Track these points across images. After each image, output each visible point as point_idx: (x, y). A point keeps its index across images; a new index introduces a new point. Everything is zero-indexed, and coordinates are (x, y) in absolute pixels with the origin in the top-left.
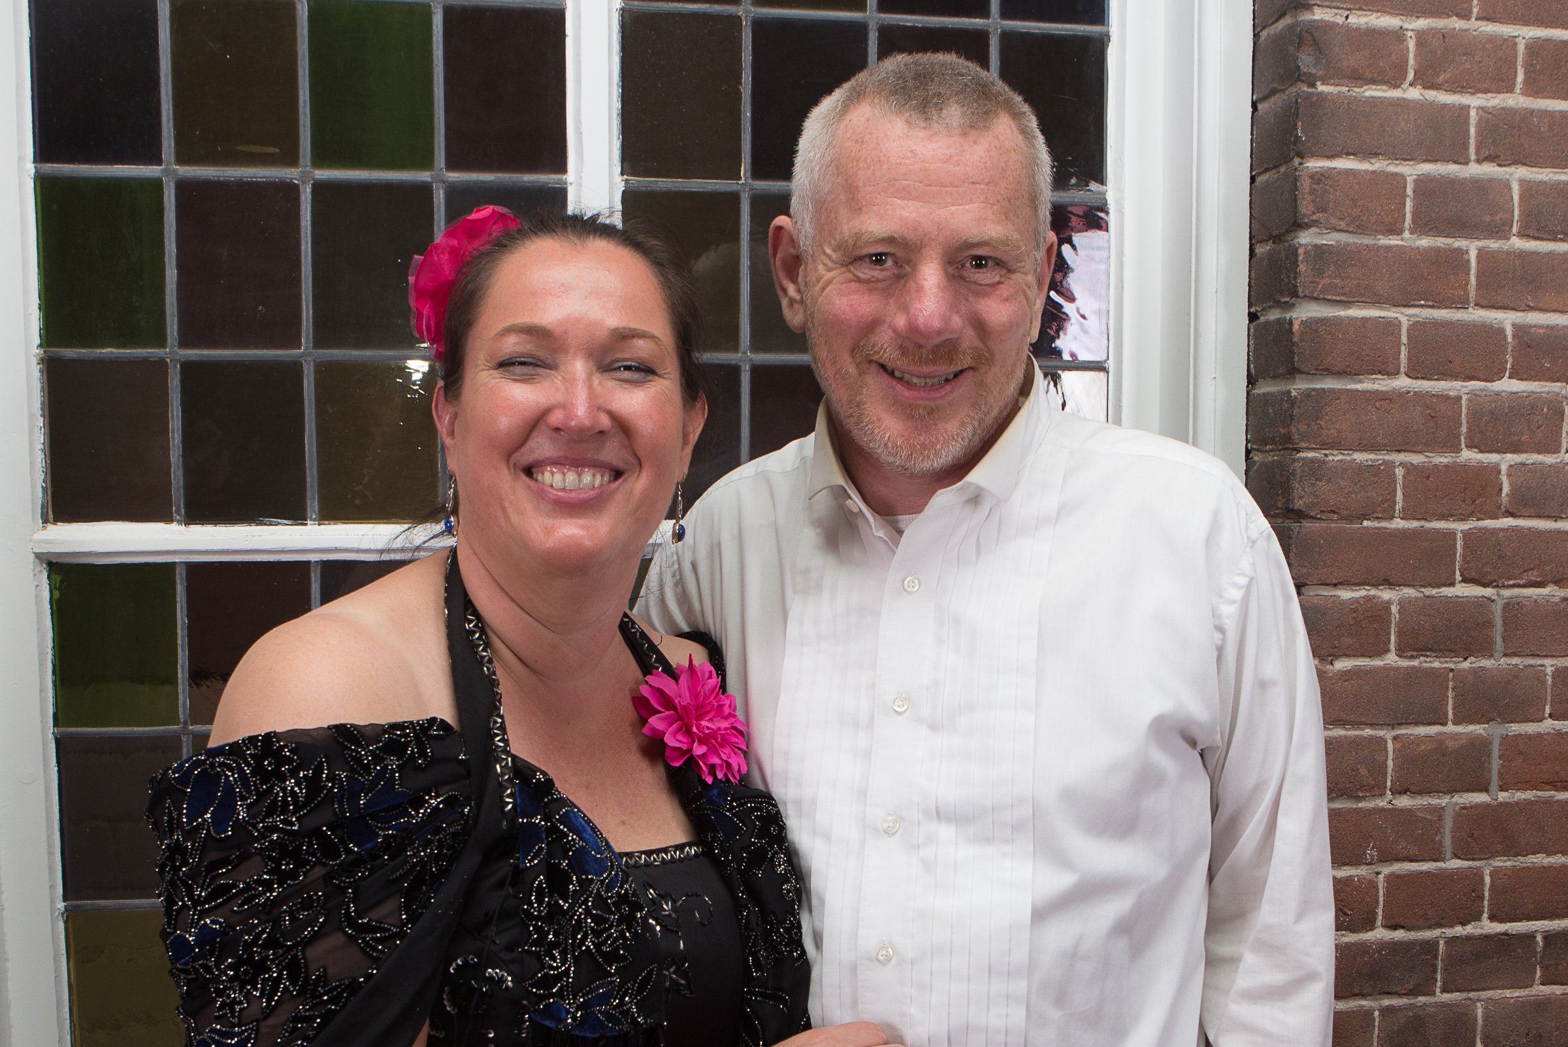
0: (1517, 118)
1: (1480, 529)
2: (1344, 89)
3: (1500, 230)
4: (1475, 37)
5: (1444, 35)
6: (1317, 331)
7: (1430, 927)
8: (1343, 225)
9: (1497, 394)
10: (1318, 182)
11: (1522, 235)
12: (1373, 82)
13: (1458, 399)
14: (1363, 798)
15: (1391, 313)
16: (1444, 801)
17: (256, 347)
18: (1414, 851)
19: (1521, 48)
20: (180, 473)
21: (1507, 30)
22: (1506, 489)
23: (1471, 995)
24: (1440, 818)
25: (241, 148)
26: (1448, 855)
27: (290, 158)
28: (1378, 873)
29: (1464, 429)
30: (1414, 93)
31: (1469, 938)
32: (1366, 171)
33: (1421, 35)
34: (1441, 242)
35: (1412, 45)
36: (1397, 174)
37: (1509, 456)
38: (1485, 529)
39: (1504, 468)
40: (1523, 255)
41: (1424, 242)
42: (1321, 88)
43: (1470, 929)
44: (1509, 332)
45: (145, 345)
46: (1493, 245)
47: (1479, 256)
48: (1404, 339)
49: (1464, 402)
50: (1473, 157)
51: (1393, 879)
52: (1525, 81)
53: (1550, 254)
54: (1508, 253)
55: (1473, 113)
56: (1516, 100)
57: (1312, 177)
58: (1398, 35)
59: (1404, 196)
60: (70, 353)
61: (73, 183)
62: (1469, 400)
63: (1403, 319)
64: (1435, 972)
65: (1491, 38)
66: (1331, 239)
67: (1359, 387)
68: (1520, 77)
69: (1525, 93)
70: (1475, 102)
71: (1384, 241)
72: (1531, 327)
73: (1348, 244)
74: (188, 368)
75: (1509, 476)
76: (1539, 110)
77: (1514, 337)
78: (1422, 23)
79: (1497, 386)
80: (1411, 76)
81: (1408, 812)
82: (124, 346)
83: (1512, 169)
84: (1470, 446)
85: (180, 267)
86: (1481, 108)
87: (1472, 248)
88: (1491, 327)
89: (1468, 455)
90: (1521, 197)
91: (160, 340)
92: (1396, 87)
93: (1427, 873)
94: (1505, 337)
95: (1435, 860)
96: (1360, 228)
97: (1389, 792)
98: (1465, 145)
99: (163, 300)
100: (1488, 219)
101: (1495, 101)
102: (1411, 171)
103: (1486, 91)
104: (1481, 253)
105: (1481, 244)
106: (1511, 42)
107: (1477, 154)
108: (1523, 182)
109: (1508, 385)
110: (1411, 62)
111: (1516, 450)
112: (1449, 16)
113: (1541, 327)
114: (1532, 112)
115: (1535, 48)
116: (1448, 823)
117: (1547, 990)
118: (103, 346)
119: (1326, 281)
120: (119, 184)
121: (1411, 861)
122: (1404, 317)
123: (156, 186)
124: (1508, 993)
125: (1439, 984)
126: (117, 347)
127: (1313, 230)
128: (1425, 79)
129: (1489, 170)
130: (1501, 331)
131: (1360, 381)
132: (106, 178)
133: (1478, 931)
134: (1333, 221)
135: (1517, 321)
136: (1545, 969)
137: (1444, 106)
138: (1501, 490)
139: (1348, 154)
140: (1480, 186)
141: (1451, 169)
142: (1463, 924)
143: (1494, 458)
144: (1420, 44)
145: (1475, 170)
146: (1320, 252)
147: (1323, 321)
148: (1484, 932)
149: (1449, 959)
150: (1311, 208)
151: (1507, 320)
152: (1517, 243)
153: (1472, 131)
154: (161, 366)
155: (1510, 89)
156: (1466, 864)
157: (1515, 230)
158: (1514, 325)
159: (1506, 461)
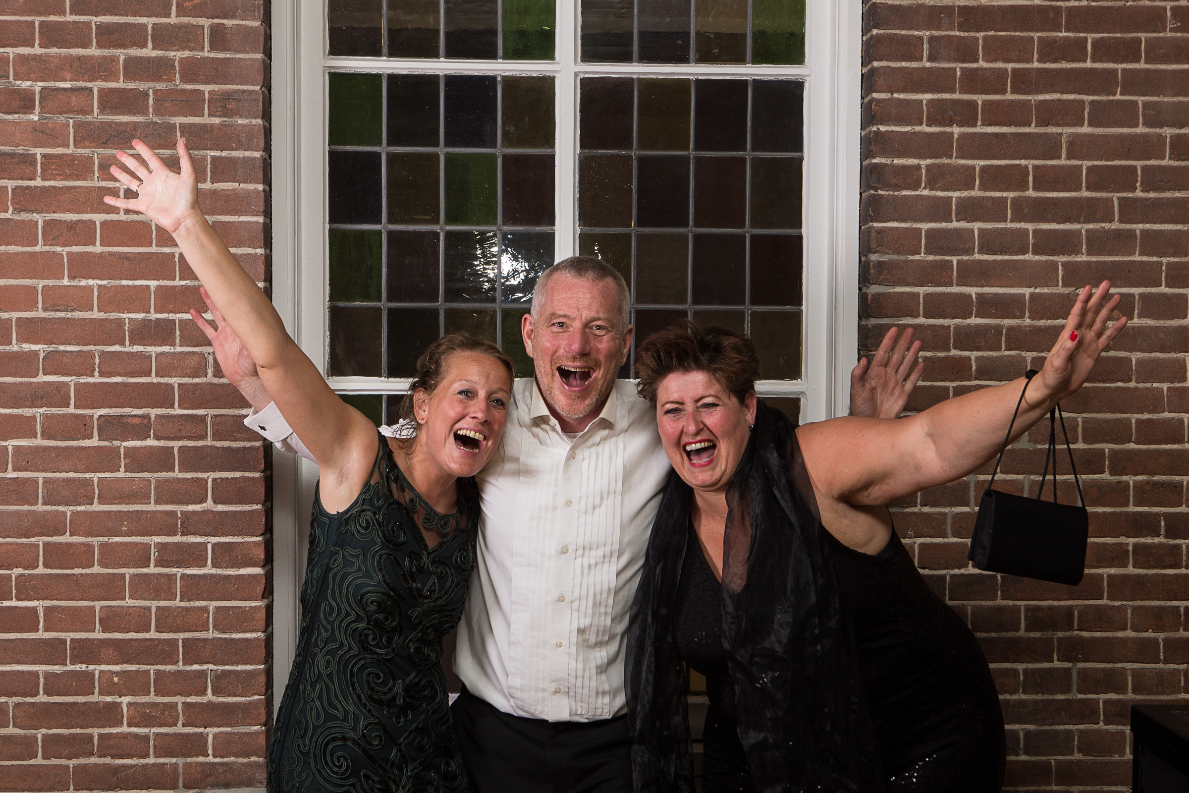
0: (976, 201)
1: (962, 386)
2: (891, 193)
3: (969, 251)
4: (955, 166)
5: (939, 166)
6: (879, 299)
7: (942, 569)
8: (891, 252)
9: (969, 325)
10: (879, 233)
11: (980, 252)
12: (905, 189)
13: (949, 327)
14: (907, 507)
15: (915, 289)
16: (947, 510)
17: (420, 302)
18: (932, 533)
19: (977, 170)
20: (386, 356)
21: (971, 162)
22: (974, 368)
23: (965, 602)
24: (945, 518)
25: (415, 217)
26: (950, 535)
27: (436, 221)
28: (915, 543)
29: (952, 341)
30: (926, 192)
31: (962, 575)
32: (902, 228)
33: (928, 166)
34: (938, 258)
35: (924, 171)
36: (917, 228)
37: (975, 352)
38: (965, 386)
39: (973, 358)
40: (980, 262)
41: (931, 258)
42: (880, 192)
43: (962, 571)
44: (974, 296)
45: (373, 301)
46: (965, 258)
47: (957, 264)
48: (921, 301)
49: (952, 328)
50: (954, 219)
51: (922, 546)
52: (980, 184)
53: (994, 261)
54: (972, 261)
55: (954, 200)
56: (975, 193)
57: (876, 232)
58: (918, 167)
59: (921, 239)
60: (341, 304)
61: (344, 232)
62: (955, 328)
63: (921, 292)
64: (945, 590)
65: (963, 166)
66: (885, 258)
67: (900, 322)
68: (977, 183)
69: (980, 189)
70: (955, 194)
71: (911, 258)
72: (985, 294)
73: (893, 260)
74: (391, 311)
75: (976, 361)
76: (987, 197)
77: (976, 299)
78: (929, 161)
79: (968, 321)
80: (923, 185)
81: (929, 515)
82: (364, 302)
83: (974, 224)
84: (955, 348)
85: (388, 267)
86: (957, 198)
87: (955, 259)
88: (965, 294)
89: (954, 352)
90: (979, 236)
91: (380, 300)
92: (916, 190)
93: (939, 544)
94: (972, 299)
95: (943, 538)
96: (899, 253)
97: (919, 505)
98: (950, 214)
99: (381, 281)
100: (962, 246)
101: (965, 194)
102: (925, 226)
103: (960, 190)
104: (958, 261)
105: (959, 257)
106: (974, 167)
107: (956, 217)
108: (979, 229)
109: (974, 321)
110: (923, 179)
111: (978, 350)
112: (942, 158)
113: (990, 294)
114: (983, 198)
115: (984, 169)
116: (949, 521)
117: (1005, 603)
118: (355, 301)
119: (883, 277)
120: (363, 232)
121: (931, 537)
122: (922, 290)
123: (379, 233)
124: (984, 603)
125: (947, 596)
126: (361, 302)
127: (877, 255)
128: (931, 185)
129: (963, 225)
130: (970, 296)
131: (901, 320)
132: (359, 230)
133: (967, 572)
134: (886, 250)
135: (978, 292)
136: (1002, 592)
137: (940, 197)
138: (971, 368)
139: (893, 221)
140: (957, 231)
141: (944, 225)
142: (959, 568)
143: (967, 353)
144: (927, 171)
145: (955, 225)
146: (880, 264)
147: (882, 294)
148: (970, 572)
149: (951, 583)
150: (876, 245)
151: (973, 291)
152: (977, 257)
153: (954, 207)
154: (379, 310)
155: (973, 188)
156: (959, 540)
157: (976, 251)
158: (976, 293)
159: (974, 355)
